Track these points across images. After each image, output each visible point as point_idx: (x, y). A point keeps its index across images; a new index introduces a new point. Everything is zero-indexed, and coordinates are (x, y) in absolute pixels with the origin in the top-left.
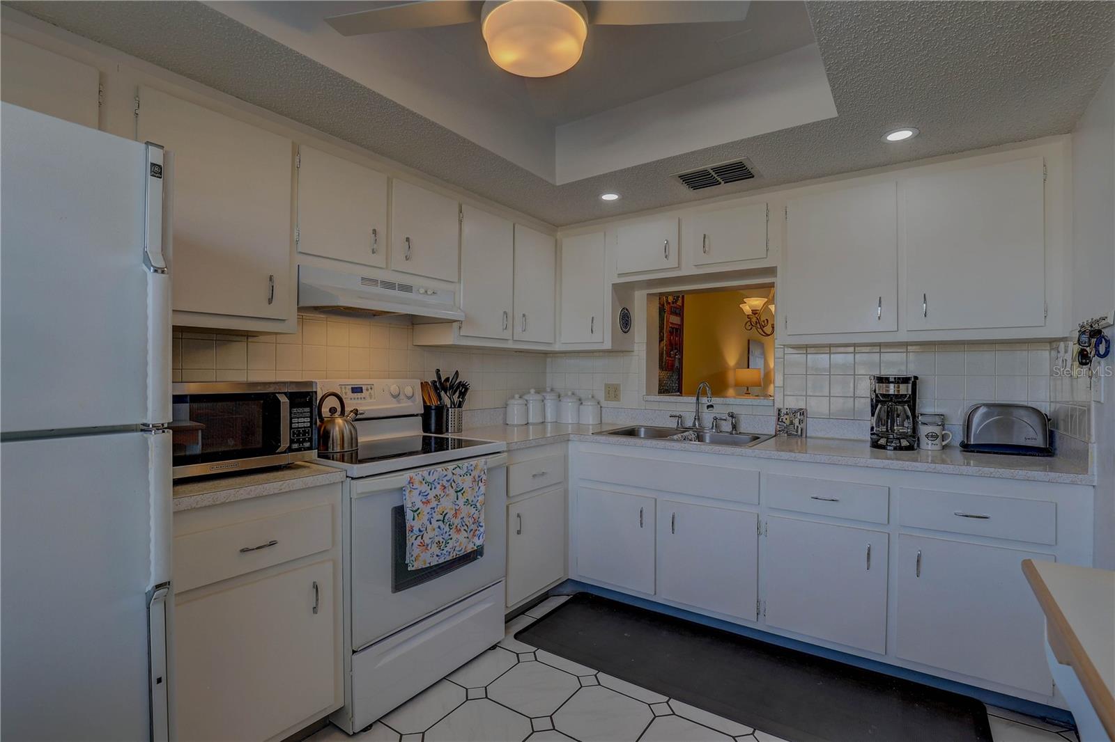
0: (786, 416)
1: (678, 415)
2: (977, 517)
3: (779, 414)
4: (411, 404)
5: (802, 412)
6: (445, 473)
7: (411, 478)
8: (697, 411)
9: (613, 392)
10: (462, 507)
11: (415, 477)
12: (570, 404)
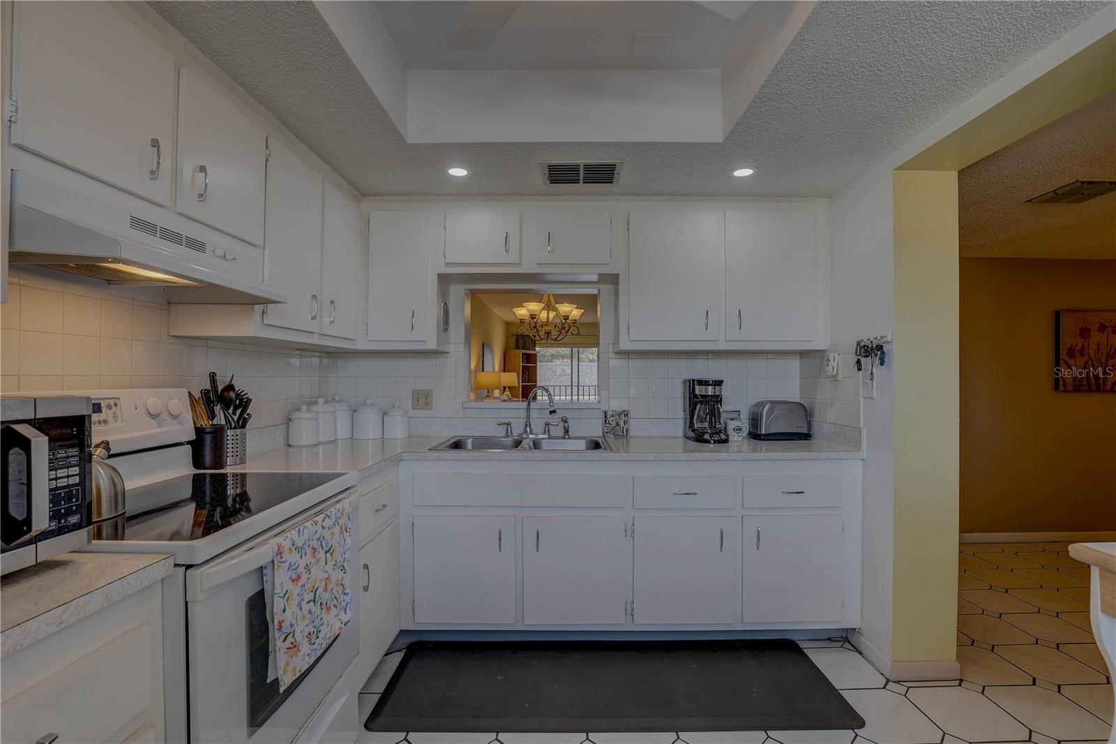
0: (612, 418)
1: (507, 422)
2: (797, 493)
3: (606, 417)
4: (179, 426)
5: (626, 414)
6: (315, 528)
7: (279, 547)
8: (528, 417)
9: (423, 399)
10: (332, 573)
11: (284, 544)
12: (371, 415)
